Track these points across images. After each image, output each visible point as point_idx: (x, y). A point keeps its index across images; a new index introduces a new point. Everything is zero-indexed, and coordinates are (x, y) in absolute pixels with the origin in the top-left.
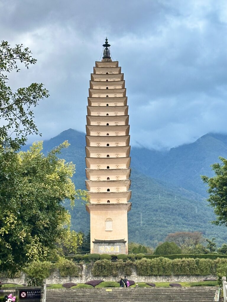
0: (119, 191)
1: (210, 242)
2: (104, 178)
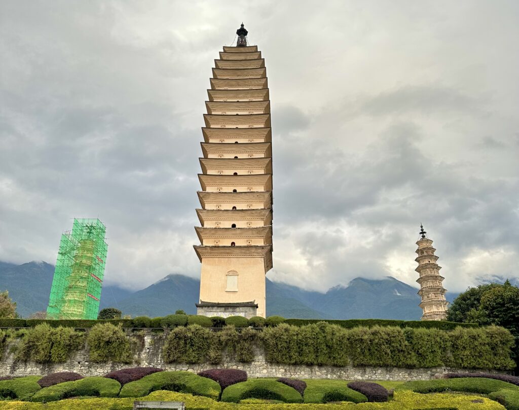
0: (250, 226)
2: (227, 206)
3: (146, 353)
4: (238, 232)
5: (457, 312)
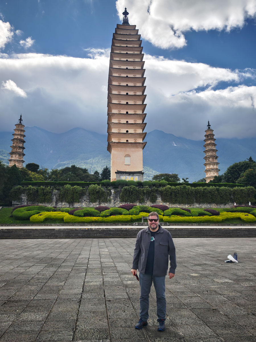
0: (136, 132)
1: (185, 181)
2: (124, 121)
3: (112, 196)
4: (130, 135)
5: (229, 175)
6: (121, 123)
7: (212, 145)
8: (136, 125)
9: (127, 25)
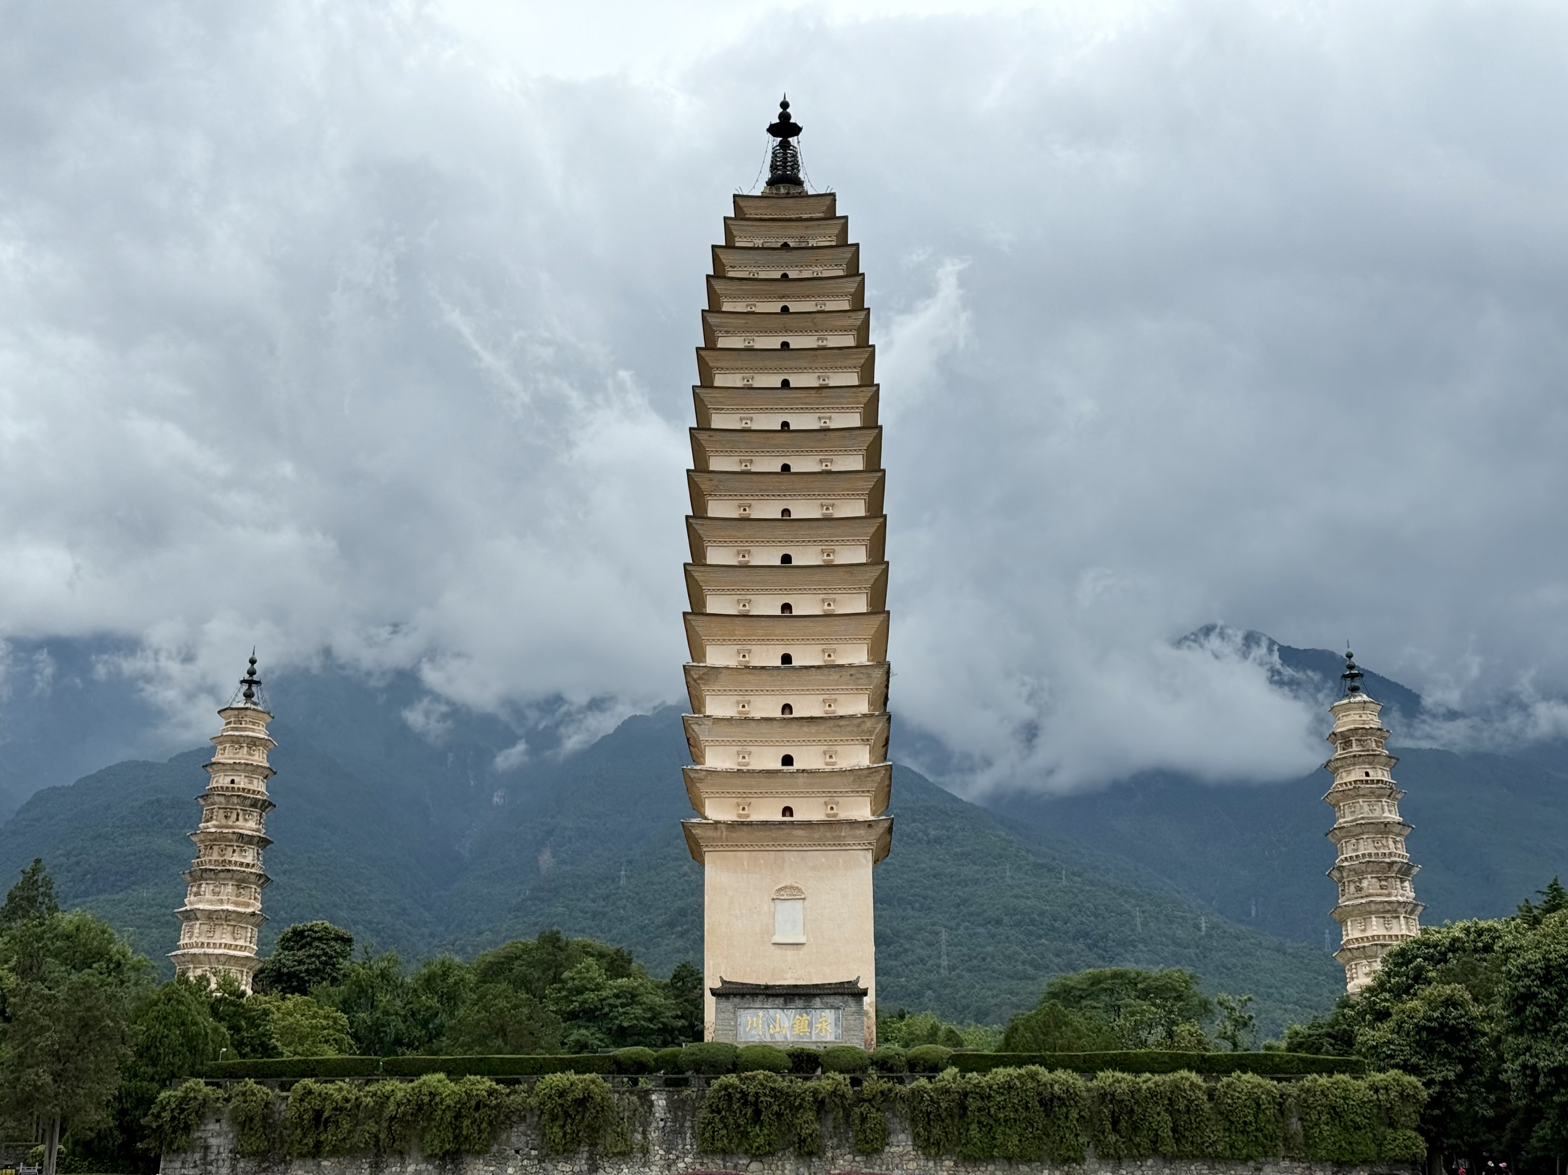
0: (834, 764)
4: (801, 779)
6: (753, 719)
7: (1373, 793)
8: (831, 723)
9: (788, 196)
